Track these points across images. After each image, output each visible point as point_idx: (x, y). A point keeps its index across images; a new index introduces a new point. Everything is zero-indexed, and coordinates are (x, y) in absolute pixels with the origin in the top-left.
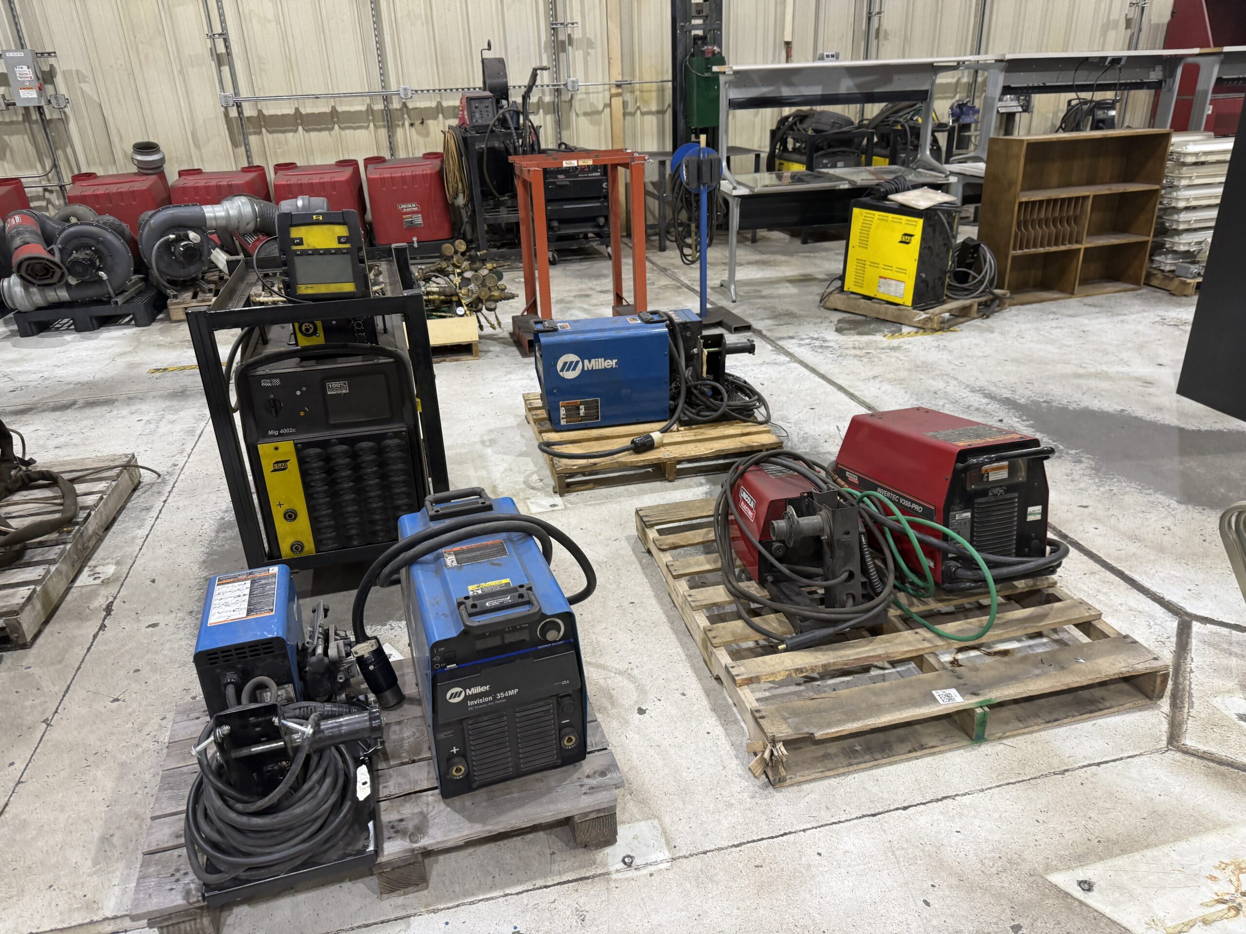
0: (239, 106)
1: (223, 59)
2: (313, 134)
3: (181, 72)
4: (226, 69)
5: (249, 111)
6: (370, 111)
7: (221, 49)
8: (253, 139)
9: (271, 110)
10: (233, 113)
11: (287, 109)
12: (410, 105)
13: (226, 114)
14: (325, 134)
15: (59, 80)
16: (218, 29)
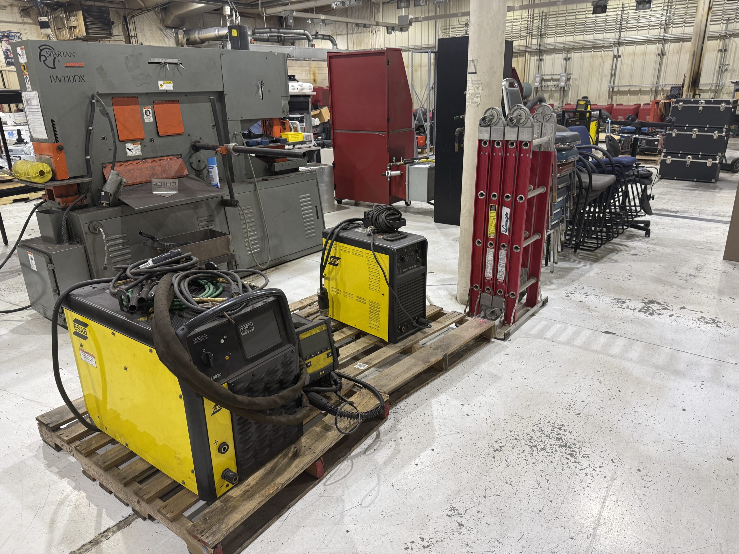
0: (613, 88)
1: (613, 76)
2: (632, 96)
3: (601, 79)
4: (613, 78)
5: (616, 89)
6: (651, 90)
7: (613, 73)
8: (614, 97)
9: (622, 89)
10: (611, 90)
11: (627, 89)
12: (664, 89)
13: (609, 90)
14: (636, 96)
15: (571, 81)
16: (614, 67)
